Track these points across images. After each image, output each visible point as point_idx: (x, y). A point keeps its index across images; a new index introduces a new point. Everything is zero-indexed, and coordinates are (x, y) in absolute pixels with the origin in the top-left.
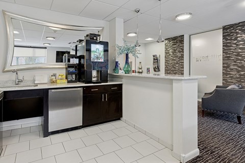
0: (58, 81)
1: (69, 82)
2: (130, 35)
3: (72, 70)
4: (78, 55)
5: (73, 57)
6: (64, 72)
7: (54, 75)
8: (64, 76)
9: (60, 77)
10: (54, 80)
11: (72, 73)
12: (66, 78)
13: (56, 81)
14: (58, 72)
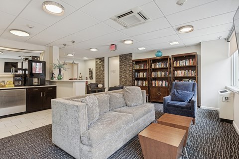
0: (6, 86)
1: (15, 86)
2: (69, 55)
3: (18, 78)
4: (23, 68)
5: (20, 69)
6: (12, 80)
7: (3, 82)
8: (12, 82)
9: (8, 83)
10: (3, 85)
11: (18, 81)
12: (14, 84)
13: (5, 85)
14: (6, 80)
